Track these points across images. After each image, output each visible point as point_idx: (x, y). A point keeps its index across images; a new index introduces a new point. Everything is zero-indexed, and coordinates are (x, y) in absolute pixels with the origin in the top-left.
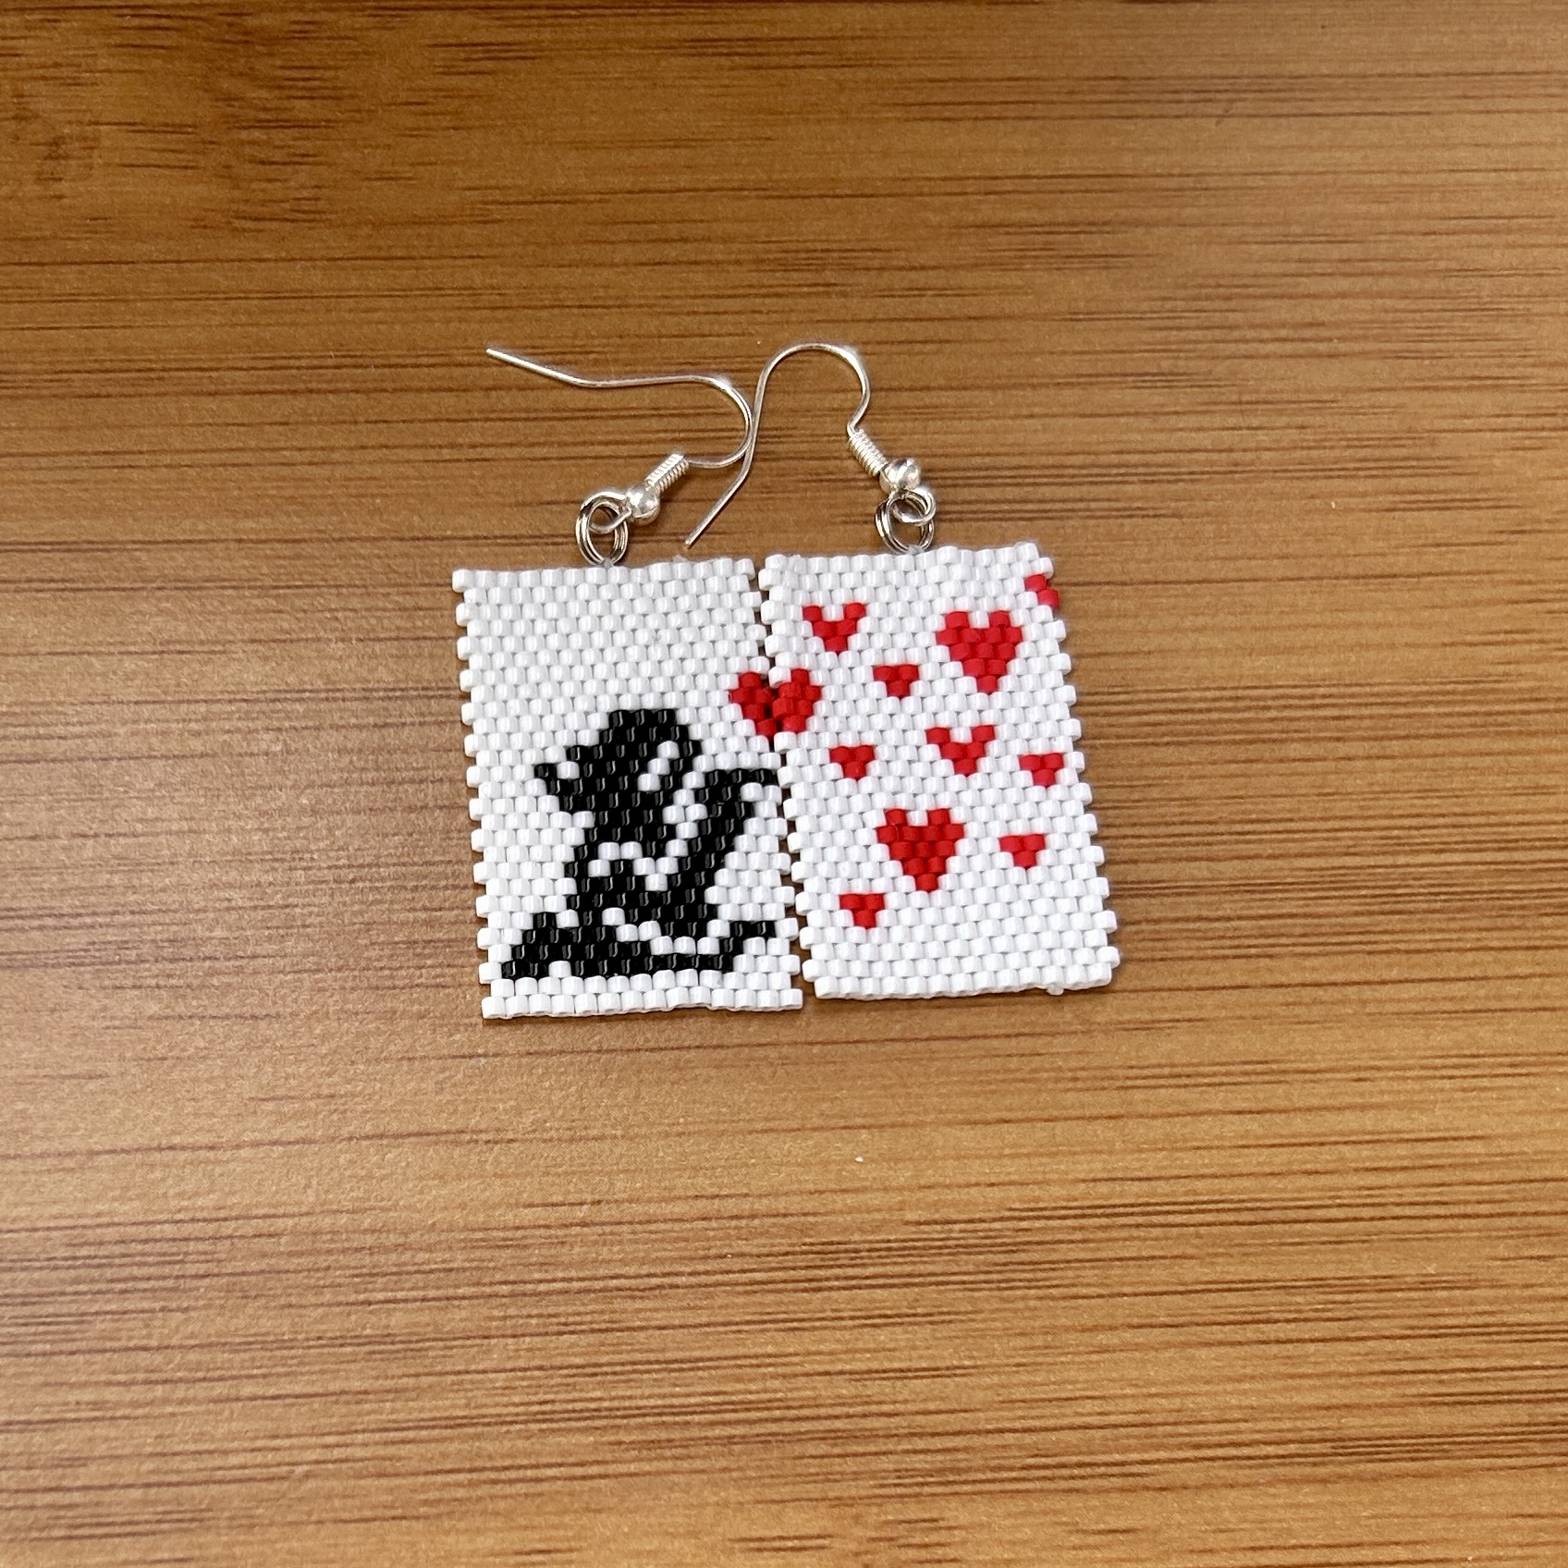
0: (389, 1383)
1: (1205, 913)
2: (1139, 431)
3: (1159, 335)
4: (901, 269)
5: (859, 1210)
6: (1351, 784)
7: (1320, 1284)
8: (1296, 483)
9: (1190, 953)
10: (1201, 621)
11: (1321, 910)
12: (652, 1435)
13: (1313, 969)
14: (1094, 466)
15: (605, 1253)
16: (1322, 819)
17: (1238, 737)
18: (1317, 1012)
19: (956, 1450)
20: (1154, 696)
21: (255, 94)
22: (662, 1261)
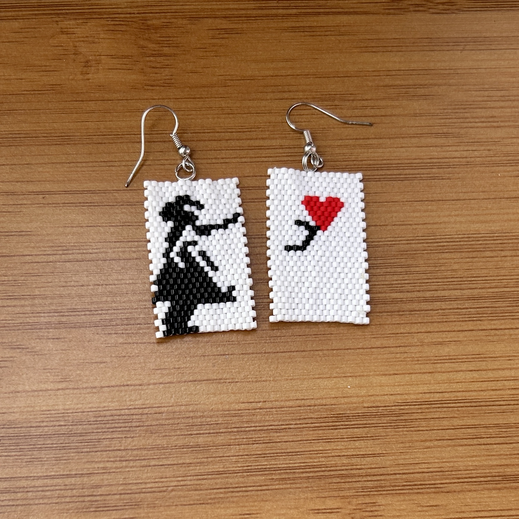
0: (198, 460)
1: (459, 307)
2: (437, 152)
3: (443, 121)
4: (360, 100)
5: (349, 403)
6: (506, 265)
7: (497, 426)
8: (487, 168)
9: (454, 320)
10: (457, 213)
11: (497, 305)
12: (284, 476)
13: (494, 324)
14: (422, 163)
15: (267, 418)
16: (497, 276)
17: (470, 250)
18: (495, 338)
19: (381, 480)
20: (443, 237)
21: (151, 46)
22: (285, 420)
